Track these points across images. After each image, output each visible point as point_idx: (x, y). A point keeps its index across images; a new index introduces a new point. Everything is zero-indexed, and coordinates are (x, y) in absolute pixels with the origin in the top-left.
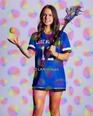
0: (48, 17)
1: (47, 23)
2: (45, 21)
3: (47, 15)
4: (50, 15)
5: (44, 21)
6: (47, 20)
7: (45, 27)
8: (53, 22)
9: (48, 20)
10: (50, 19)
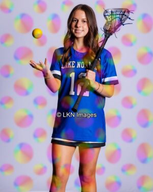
0: (80, 24)
1: (79, 33)
2: (76, 30)
3: (78, 21)
4: (84, 22)
5: (74, 31)
6: (78, 29)
7: (76, 40)
8: (89, 33)
9: (81, 29)
10: (83, 27)
